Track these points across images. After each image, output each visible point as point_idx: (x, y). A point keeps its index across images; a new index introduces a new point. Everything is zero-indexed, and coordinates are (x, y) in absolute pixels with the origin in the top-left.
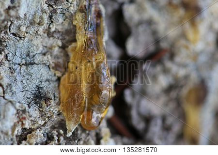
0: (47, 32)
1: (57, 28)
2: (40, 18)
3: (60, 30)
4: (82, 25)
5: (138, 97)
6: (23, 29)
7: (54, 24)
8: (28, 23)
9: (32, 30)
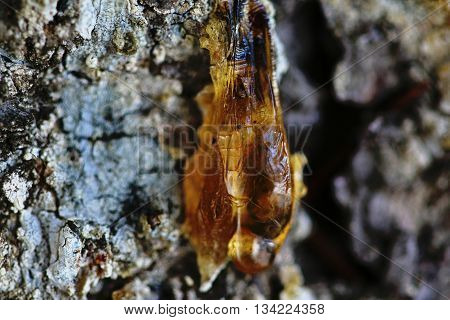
0: (147, 63)
1: (171, 54)
2: (125, 38)
3: (177, 59)
4: (220, 47)
5: (363, 191)
6: (93, 62)
7: (162, 47)
8: (101, 49)
9: (113, 64)
